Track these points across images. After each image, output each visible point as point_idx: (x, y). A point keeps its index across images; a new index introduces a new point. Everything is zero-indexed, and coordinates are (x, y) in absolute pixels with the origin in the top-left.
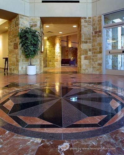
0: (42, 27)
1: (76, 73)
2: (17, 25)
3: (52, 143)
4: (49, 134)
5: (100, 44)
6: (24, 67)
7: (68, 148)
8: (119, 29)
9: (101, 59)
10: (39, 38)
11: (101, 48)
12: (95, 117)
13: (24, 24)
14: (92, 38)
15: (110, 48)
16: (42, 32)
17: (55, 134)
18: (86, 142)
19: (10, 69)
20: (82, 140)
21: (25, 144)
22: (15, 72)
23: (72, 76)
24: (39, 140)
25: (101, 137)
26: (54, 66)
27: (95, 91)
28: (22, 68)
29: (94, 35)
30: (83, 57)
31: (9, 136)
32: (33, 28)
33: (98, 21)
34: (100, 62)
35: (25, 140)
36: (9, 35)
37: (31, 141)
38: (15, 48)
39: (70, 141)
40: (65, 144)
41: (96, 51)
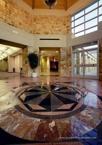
0: (40, 52)
1: (58, 76)
2: (27, 51)
3: (46, 122)
4: (44, 115)
5: (70, 61)
6: (31, 73)
7: (54, 125)
8: (80, 54)
9: (71, 69)
10: (39, 58)
11: (71, 63)
12: (68, 105)
13: (31, 51)
14: (66, 58)
15: (75, 63)
16: (40, 55)
17: (48, 115)
18: (63, 121)
19: (23, 74)
20: (61, 120)
21: (32, 123)
22: (26, 76)
23: (56, 78)
24: (39, 120)
25: (71, 118)
26: (46, 72)
27: (68, 88)
28: (30, 74)
29: (67, 56)
30: (61, 68)
31: (23, 117)
32: (35, 53)
33: (69, 49)
34: (70, 70)
35: (32, 120)
36: (23, 56)
37: (35, 120)
38: (26, 63)
39: (55, 120)
40: (52, 122)
41: (68, 65)
